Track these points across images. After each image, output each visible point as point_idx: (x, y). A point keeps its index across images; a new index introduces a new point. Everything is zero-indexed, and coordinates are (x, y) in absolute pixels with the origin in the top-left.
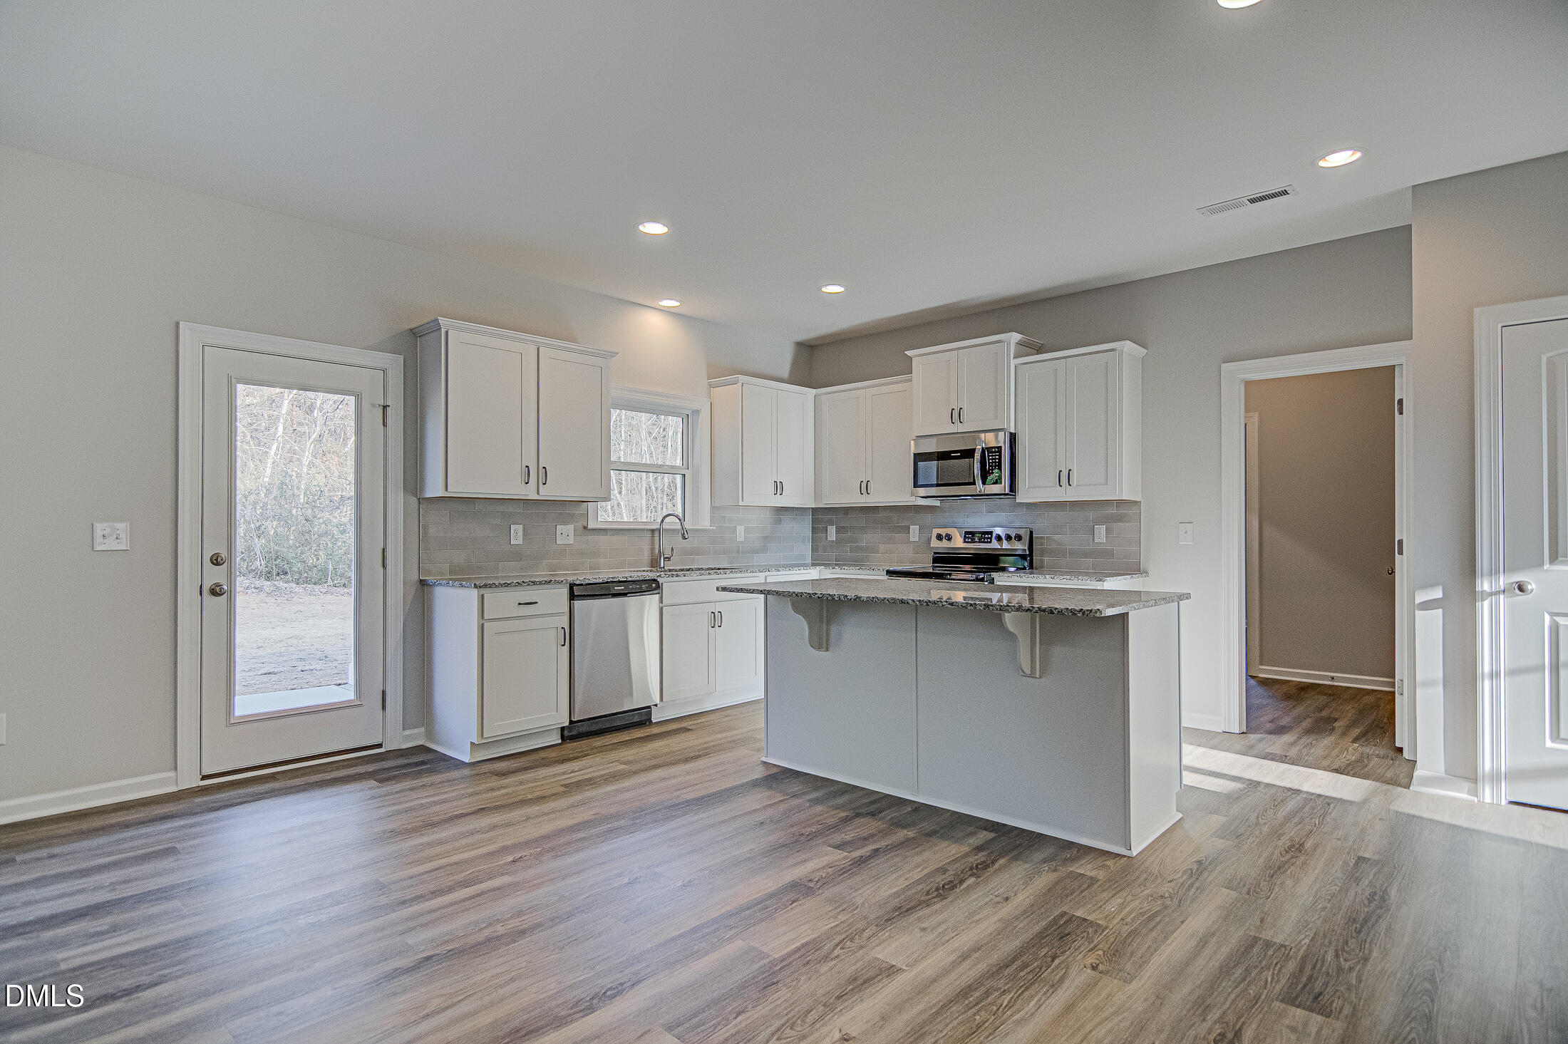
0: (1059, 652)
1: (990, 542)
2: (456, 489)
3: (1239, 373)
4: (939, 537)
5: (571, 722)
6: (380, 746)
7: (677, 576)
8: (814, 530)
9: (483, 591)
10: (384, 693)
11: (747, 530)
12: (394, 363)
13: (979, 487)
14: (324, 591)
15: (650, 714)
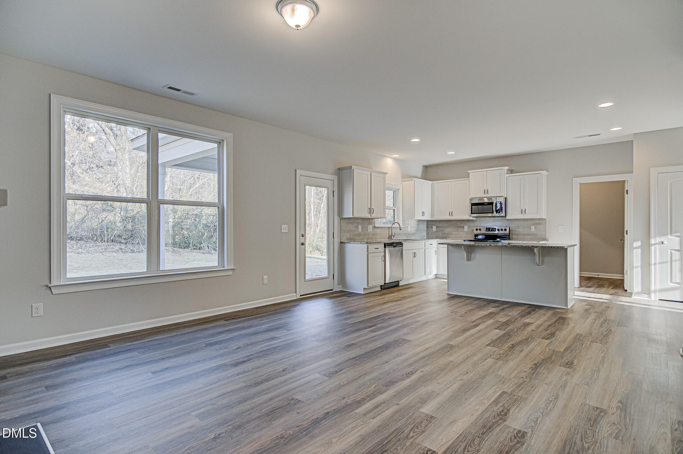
0: (547, 259)
1: (495, 231)
2: (356, 215)
3: (577, 181)
4: (477, 230)
5: (385, 284)
6: (332, 290)
7: (407, 241)
8: (427, 227)
9: (368, 245)
10: (333, 274)
11: (411, 227)
12: (335, 178)
13: (495, 214)
14: (190, 251)
15: (399, 283)
